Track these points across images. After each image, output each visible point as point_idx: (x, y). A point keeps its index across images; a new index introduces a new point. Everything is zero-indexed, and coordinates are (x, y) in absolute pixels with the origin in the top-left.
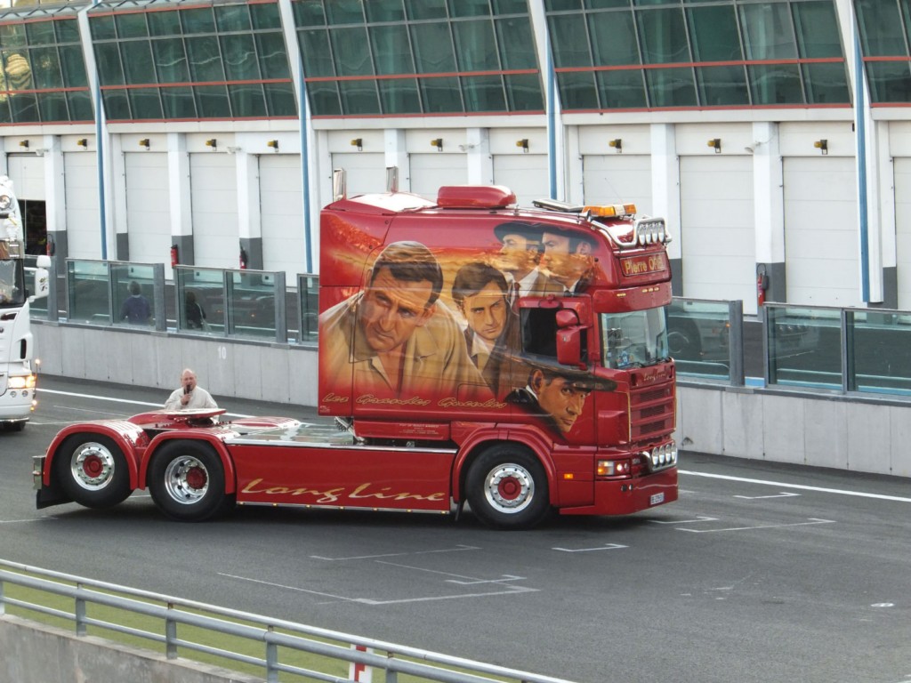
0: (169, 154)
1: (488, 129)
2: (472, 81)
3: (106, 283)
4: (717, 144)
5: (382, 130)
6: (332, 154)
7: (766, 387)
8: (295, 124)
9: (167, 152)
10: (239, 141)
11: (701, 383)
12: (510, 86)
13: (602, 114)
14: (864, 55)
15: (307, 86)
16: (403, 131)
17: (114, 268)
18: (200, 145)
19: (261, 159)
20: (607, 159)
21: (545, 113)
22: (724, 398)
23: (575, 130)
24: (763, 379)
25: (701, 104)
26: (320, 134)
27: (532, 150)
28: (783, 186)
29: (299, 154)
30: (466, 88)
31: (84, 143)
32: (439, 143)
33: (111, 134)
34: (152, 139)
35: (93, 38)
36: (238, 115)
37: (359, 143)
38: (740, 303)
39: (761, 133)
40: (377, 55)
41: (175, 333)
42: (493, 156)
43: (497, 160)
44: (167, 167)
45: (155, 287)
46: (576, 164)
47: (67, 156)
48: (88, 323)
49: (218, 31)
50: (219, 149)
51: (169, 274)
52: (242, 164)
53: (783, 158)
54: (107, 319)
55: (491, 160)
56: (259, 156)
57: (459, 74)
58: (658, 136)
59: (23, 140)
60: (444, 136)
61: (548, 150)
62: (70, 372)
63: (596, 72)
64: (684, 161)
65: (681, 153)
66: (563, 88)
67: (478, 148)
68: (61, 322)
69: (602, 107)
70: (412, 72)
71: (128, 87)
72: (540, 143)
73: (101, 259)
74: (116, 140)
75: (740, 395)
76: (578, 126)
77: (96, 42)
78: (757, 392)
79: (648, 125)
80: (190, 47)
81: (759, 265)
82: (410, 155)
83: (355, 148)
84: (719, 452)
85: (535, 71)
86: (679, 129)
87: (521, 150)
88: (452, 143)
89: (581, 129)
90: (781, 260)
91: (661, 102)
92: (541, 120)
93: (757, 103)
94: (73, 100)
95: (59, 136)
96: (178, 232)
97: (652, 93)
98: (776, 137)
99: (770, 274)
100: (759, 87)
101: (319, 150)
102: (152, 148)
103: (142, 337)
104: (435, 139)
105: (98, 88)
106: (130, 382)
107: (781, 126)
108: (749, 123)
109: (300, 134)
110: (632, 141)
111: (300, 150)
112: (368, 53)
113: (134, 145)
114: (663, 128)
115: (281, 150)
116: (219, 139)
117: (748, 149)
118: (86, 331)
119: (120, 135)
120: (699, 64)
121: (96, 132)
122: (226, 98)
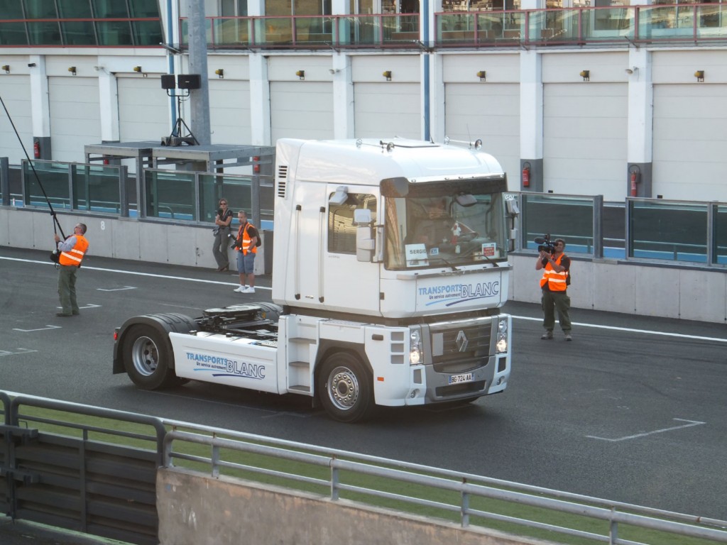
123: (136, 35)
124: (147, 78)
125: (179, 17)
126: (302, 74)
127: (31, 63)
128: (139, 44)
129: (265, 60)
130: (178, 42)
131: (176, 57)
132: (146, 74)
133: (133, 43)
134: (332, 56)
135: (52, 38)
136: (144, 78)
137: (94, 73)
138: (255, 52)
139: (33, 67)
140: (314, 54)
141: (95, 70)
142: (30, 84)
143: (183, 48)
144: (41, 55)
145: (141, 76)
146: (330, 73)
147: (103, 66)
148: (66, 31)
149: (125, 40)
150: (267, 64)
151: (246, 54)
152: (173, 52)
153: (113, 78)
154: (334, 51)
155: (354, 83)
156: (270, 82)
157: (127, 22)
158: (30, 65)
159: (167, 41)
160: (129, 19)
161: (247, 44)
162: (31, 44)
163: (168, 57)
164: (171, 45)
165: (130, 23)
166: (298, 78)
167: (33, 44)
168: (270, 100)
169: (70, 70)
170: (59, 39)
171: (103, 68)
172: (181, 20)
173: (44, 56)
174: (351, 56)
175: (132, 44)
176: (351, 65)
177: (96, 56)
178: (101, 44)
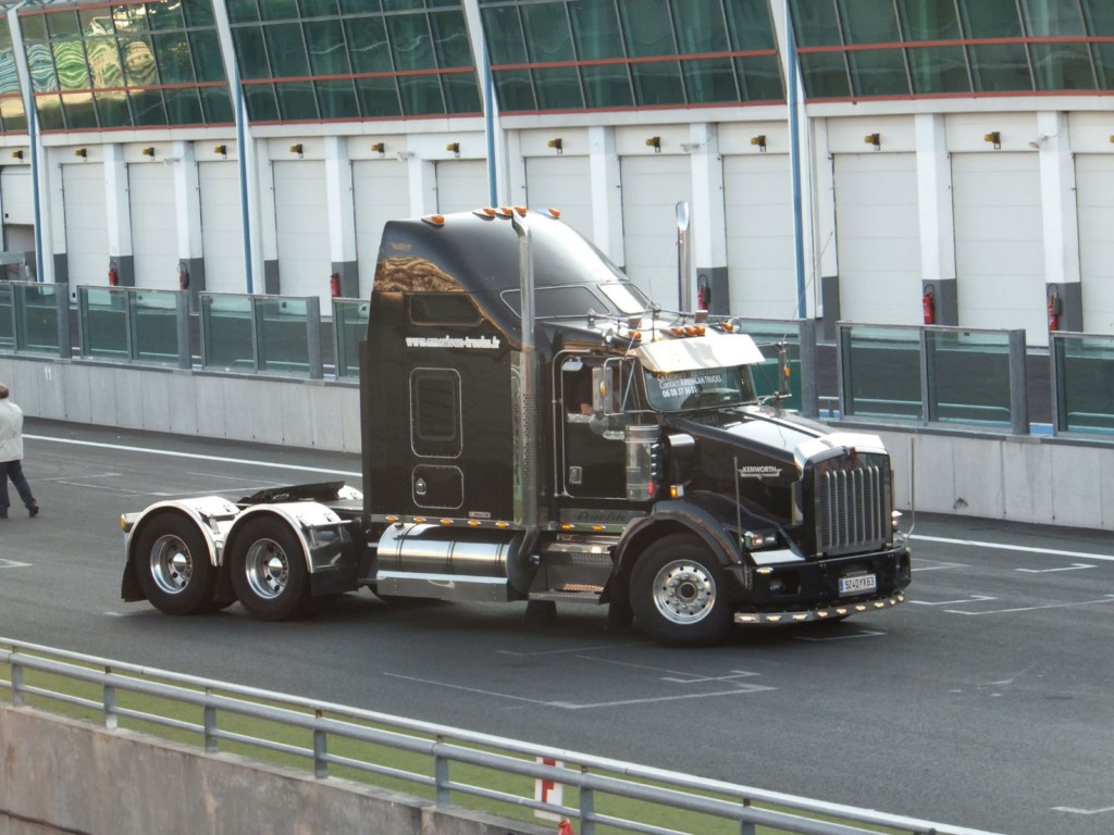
0: (327, 162)
1: (717, 123)
2: (695, 65)
3: (249, 320)
4: (995, 138)
5: (585, 128)
6: (525, 159)
7: (1055, 435)
8: (479, 123)
9: (323, 160)
10: (411, 145)
11: (975, 432)
12: (741, 71)
13: (855, 103)
15: (494, 76)
16: (612, 129)
17: (258, 303)
18: (364, 150)
19: (440, 167)
20: (864, 159)
21: (785, 103)
22: (1005, 449)
23: (824, 124)
24: (1051, 425)
25: (975, 90)
26: (510, 135)
27: (770, 149)
28: (1075, 189)
29: (484, 160)
30: (688, 74)
31: (223, 150)
32: (656, 142)
33: (255, 140)
34: (306, 144)
35: (230, 22)
36: (409, 113)
37: (558, 144)
38: (1023, 333)
39: (1048, 125)
40: (578, 35)
41: (333, 381)
42: (723, 157)
43: (728, 162)
44: (324, 178)
45: (308, 325)
46: (824, 165)
47: (202, 167)
48: (227, 370)
49: (385, 10)
50: (388, 154)
51: (326, 310)
52: (416, 173)
53: (1075, 155)
54: (251, 365)
55: (720, 163)
56: (436, 163)
57: (679, 58)
58: (925, 129)
59: (147, 147)
60: (662, 134)
61: (790, 150)
62: (207, 431)
63: (847, 52)
64: (957, 160)
65: (953, 149)
66: (807, 71)
67: (704, 148)
68: (195, 370)
69: (855, 95)
70: (623, 56)
71: (276, 80)
72: (780, 140)
73: (246, 292)
74: (261, 146)
75: (1024, 446)
76: (826, 119)
77: (235, 25)
78: (1044, 441)
79: (912, 115)
80: (350, 30)
81: (1050, 286)
82: (620, 158)
83: (554, 151)
84: (999, 517)
85: (774, 52)
86: (948, 119)
87: (756, 148)
88: (672, 142)
89: (830, 123)
90: (1074, 279)
91: (928, 88)
92: (783, 112)
93: (1042, 89)
94: (209, 98)
95: (192, 142)
96: (339, 258)
97: (916, 76)
98: (1066, 130)
99: (1063, 297)
100: (1043, 69)
101: (509, 154)
102: (306, 155)
103: (293, 386)
104: (651, 137)
105: (238, 82)
106: (279, 442)
107: (1071, 116)
108: (1034, 113)
109: (486, 136)
110: (893, 137)
111: (485, 154)
112: (568, 34)
113: (284, 152)
114: (929, 122)
115: (463, 155)
116: (387, 142)
117: (1032, 144)
118: (226, 380)
119: (267, 139)
120: (971, 41)
121: (237, 136)
122: (395, 92)
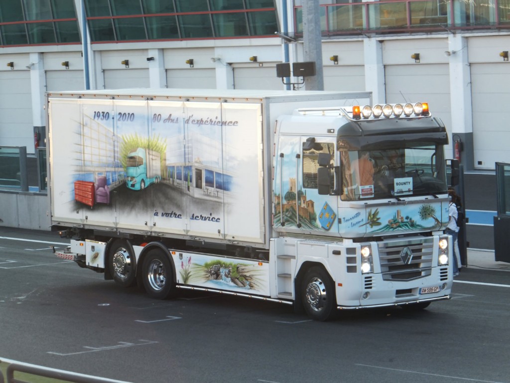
4: (11, 65)
14: (87, 16)
22: (18, 198)
28: (46, 86)
39: (34, 59)
53: (46, 72)
75: (26, 196)
78: (35, 194)
81: (35, 128)
84: (16, 226)
93: (32, 43)
107: (44, 54)
108: (28, 53)
117: (27, 67)
123: (252, 25)
124: (262, 67)
125: (294, 6)
126: (417, 57)
127: (150, 57)
128: (255, 34)
129: (380, 44)
130: (293, 31)
131: (291, 46)
132: (262, 63)
133: (249, 34)
134: (447, 38)
135: (170, 32)
136: (260, 67)
137: (211, 64)
138: (369, 37)
139: (151, 61)
140: (429, 36)
141: (212, 62)
142: (148, 78)
143: (298, 36)
144: (159, 49)
145: (257, 65)
146: (446, 55)
147: (220, 57)
148: (184, 24)
149: (241, 32)
150: (382, 48)
151: (360, 39)
152: (288, 40)
153: (230, 69)
154: (449, 32)
155: (470, 65)
156: (385, 66)
157: (243, 13)
158: (149, 59)
159: (282, 30)
160: (244, 10)
161: (362, 29)
162: (149, 38)
163: (283, 45)
164: (286, 33)
165: (246, 14)
166: (413, 61)
167: (151, 38)
168: (385, 84)
169: (187, 63)
170: (177, 33)
171: (219, 59)
172: (295, 9)
173: (162, 50)
174: (467, 38)
175: (247, 35)
176: (467, 46)
177: (213, 48)
178: (218, 36)
